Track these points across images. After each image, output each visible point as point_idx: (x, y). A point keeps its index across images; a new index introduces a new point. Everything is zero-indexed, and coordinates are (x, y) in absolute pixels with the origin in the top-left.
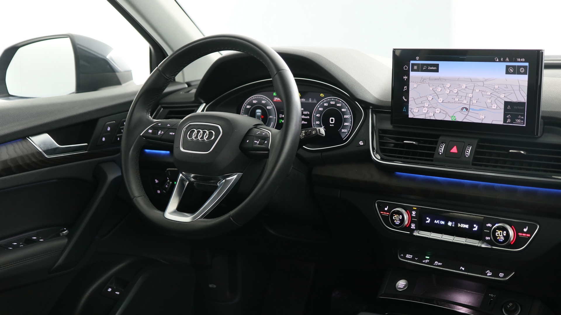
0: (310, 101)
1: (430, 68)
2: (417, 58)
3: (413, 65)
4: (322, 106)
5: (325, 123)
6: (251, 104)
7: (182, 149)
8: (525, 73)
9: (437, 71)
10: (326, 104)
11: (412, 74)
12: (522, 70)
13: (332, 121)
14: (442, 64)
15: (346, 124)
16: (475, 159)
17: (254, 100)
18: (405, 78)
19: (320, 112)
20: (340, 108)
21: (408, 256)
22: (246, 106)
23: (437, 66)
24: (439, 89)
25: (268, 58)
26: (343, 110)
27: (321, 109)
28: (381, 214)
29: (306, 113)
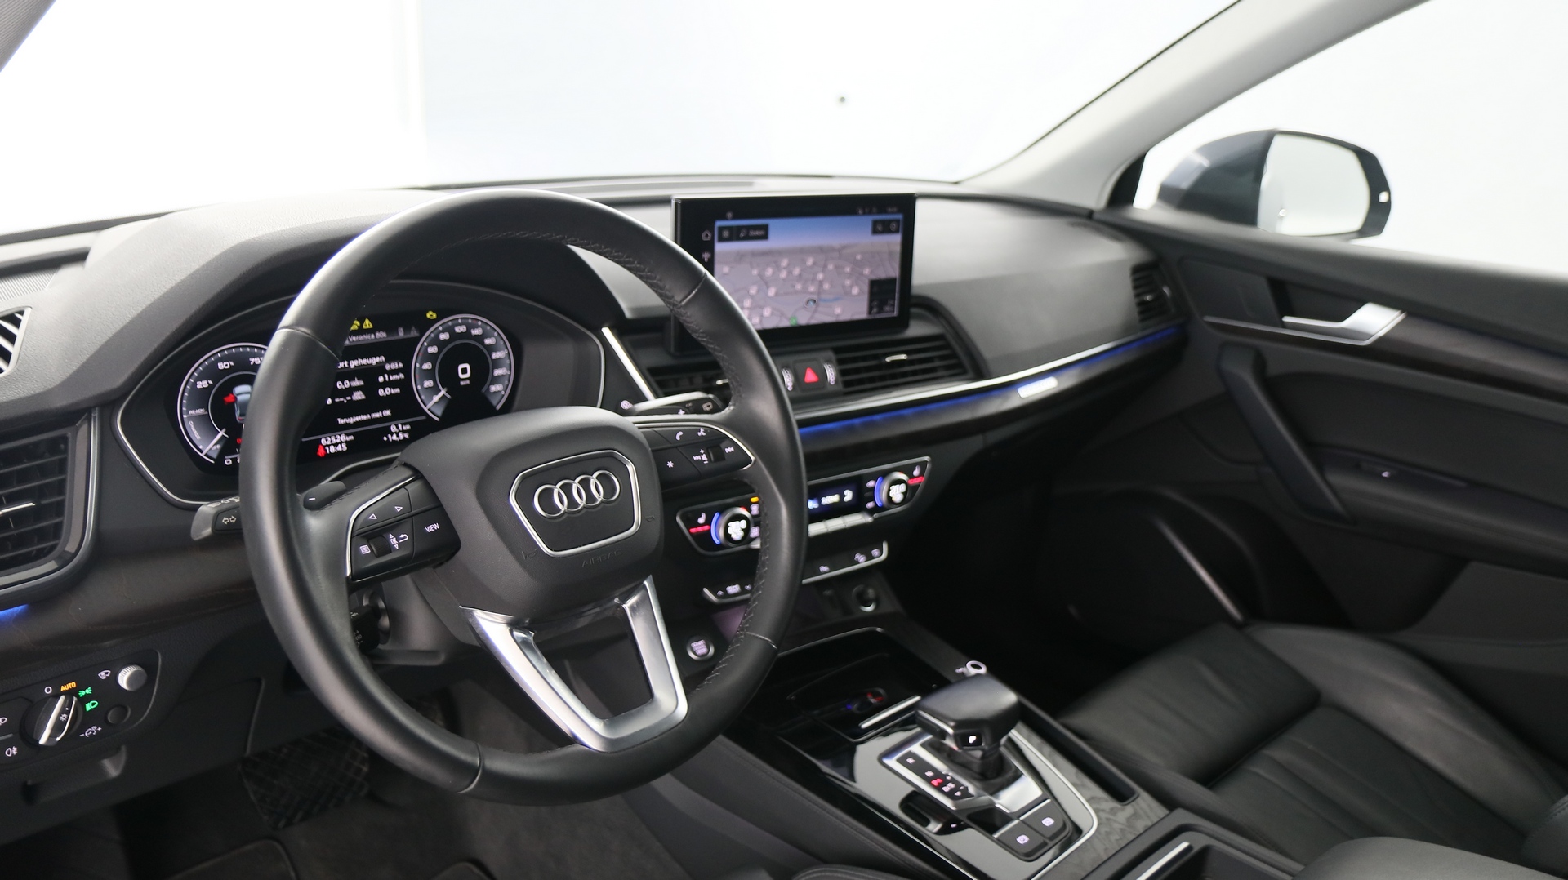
0: (401, 334)
1: (753, 233)
2: (729, 215)
3: (721, 229)
4: (435, 341)
5: (446, 376)
6: (212, 373)
8: (897, 231)
9: (765, 237)
10: (444, 336)
11: (720, 247)
12: (893, 226)
13: (464, 371)
14: (774, 224)
15: (497, 372)
17: (222, 360)
19: (432, 358)
20: (480, 339)
21: (733, 589)
22: (195, 384)
23: (765, 228)
24: (769, 272)
26: (488, 341)
27: (432, 350)
28: (691, 533)
29: (394, 366)
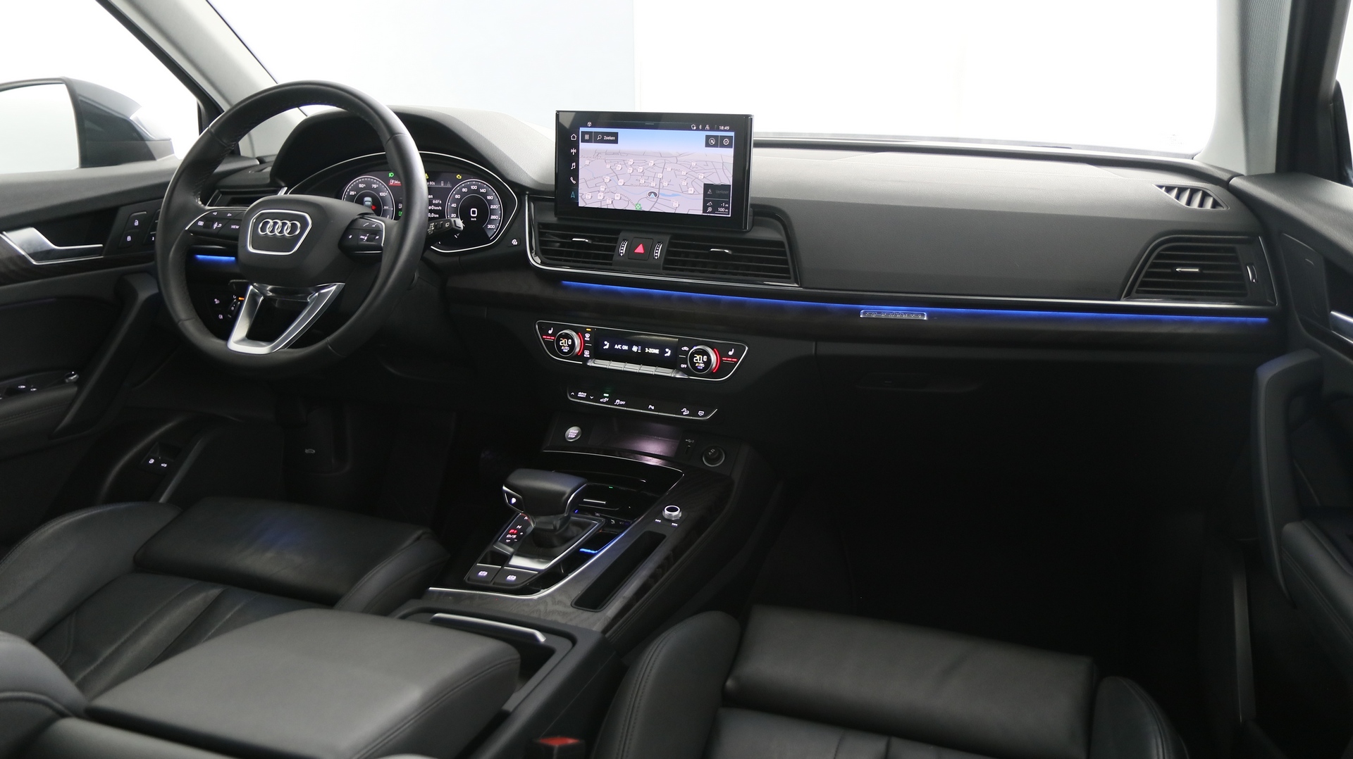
0: (442, 185)
1: (606, 138)
2: (589, 124)
3: (584, 133)
4: (460, 192)
5: (464, 215)
6: (356, 188)
7: (251, 249)
8: (729, 146)
9: (616, 142)
10: (464, 190)
11: (582, 146)
12: (726, 142)
13: (474, 212)
14: (621, 132)
15: (493, 217)
16: (667, 261)
17: (361, 183)
18: (573, 151)
19: (457, 201)
20: (485, 195)
21: (581, 394)
22: (349, 192)
23: (616, 135)
24: (619, 167)
25: (377, 117)
26: (489, 198)
27: (457, 197)
28: (543, 339)
29: (437, 202)
